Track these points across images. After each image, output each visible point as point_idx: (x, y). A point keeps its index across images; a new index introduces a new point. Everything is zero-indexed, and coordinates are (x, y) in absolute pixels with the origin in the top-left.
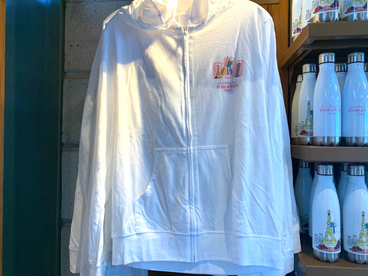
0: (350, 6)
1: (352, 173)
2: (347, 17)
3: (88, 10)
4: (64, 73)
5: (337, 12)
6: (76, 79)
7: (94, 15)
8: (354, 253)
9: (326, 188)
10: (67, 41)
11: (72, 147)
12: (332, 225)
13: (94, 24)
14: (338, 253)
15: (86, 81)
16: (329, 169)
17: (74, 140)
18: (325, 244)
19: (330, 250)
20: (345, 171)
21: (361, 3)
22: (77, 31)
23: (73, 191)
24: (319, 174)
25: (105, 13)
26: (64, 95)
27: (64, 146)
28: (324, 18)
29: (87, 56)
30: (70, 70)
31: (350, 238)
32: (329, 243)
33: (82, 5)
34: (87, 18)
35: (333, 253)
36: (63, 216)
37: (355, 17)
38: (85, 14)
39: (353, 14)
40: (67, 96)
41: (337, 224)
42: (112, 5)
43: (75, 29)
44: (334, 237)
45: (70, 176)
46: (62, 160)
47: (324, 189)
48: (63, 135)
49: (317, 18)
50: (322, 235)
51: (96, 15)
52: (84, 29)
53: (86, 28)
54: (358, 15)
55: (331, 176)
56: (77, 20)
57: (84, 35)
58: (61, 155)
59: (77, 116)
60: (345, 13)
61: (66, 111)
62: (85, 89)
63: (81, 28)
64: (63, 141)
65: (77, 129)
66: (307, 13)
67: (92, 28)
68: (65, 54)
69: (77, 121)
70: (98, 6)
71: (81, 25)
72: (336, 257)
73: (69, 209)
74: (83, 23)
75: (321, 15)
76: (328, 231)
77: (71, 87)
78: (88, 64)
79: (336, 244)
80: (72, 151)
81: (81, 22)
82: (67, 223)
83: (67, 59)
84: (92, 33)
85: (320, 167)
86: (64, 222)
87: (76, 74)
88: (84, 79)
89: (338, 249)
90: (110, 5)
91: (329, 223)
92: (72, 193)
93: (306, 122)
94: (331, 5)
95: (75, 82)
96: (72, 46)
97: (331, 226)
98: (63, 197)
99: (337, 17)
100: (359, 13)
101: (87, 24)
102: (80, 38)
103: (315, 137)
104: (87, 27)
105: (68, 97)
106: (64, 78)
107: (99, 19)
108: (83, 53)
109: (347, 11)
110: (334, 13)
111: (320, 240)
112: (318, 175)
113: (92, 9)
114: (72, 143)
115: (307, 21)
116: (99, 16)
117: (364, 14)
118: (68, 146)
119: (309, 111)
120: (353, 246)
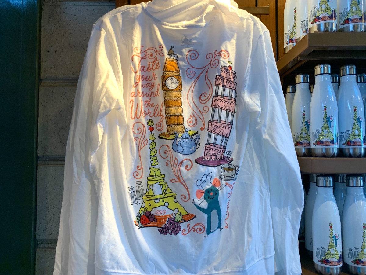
0: (346, 18)
1: (351, 185)
2: (343, 28)
3: (67, 14)
4: (40, 80)
5: (335, 22)
6: (54, 87)
7: (74, 19)
8: (356, 265)
9: (327, 201)
10: (44, 46)
11: (48, 161)
12: (335, 238)
13: (74, 29)
14: (341, 267)
15: (65, 89)
16: (329, 181)
17: (51, 153)
18: (327, 258)
19: (333, 264)
20: (339, 182)
21: (357, 15)
22: (55, 36)
23: (50, 208)
24: (319, 185)
25: (86, 18)
26: (40, 104)
27: (40, 159)
28: (322, 28)
29: (65, 63)
30: (47, 78)
31: (351, 250)
32: (332, 257)
33: (61, 9)
34: (66, 23)
35: (335, 267)
36: (38, 237)
37: (351, 29)
38: (64, 18)
39: (349, 26)
40: (43, 105)
41: (339, 237)
42: (94, 10)
43: (53, 33)
44: (336, 251)
45: (46, 192)
46: (38, 175)
47: (324, 202)
48: (39, 147)
49: (315, 28)
50: (324, 249)
51: (76, 19)
52: (62, 34)
53: (65, 34)
54: (354, 27)
55: (331, 188)
56: (55, 24)
57: (62, 41)
58: (37, 169)
59: (54, 127)
60: (341, 25)
61: (42, 121)
62: (64, 98)
63: (59, 33)
64: (38, 155)
65: (54, 141)
66: (303, 23)
67: (71, 33)
68: (42, 60)
69: (54, 132)
70: (78, 10)
71: (59, 30)
72: (339, 271)
73: (46, 229)
74: (61, 28)
75: (319, 26)
76: (331, 245)
77: (48, 96)
78: (67, 71)
79: (339, 258)
80: (48, 164)
81: (60, 26)
82: (42, 243)
83: (44, 65)
84: (71, 39)
85: (320, 179)
86: (39, 242)
87: (53, 82)
88: (63, 87)
89: (341, 262)
90: (91, 10)
91: (331, 236)
92: (48, 211)
93: (302, 133)
94: (329, 16)
95: (52, 91)
96: (49, 51)
97: (333, 240)
98: (38, 215)
99: (334, 28)
100: (355, 25)
101: (66, 29)
102: (58, 43)
103: (313, 148)
104: (66, 32)
105: (45, 106)
106: (40, 86)
107: (80, 24)
108: (61, 60)
109: (343, 23)
110: (332, 23)
111: (322, 254)
112: (318, 187)
113: (72, 13)
114: (49, 156)
115: (302, 31)
116: (79, 21)
117: (359, 26)
118: (44, 160)
119: (303, 122)
120: (355, 258)
